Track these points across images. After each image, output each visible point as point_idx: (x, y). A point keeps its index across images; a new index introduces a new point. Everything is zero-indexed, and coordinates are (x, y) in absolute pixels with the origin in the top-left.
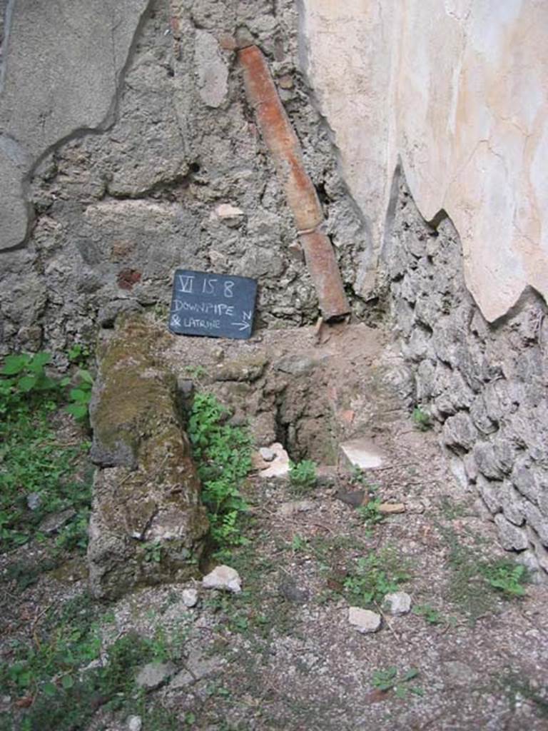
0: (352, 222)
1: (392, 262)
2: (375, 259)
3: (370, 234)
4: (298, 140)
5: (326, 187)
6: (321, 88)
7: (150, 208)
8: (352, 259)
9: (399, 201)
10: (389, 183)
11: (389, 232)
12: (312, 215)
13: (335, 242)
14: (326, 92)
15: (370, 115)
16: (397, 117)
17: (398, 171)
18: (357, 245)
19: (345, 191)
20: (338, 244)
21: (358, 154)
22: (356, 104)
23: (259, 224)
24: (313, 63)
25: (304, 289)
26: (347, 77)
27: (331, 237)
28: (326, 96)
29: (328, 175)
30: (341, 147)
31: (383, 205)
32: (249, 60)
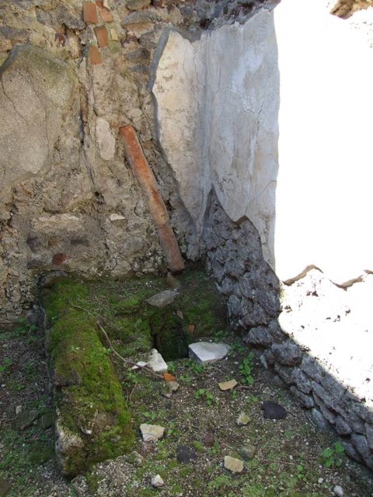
0: (185, 220)
1: (208, 241)
2: (198, 239)
3: (195, 226)
4: (154, 176)
5: (170, 202)
6: (167, 148)
7: (70, 218)
8: (185, 240)
9: (212, 208)
10: (206, 198)
11: (206, 224)
12: (163, 218)
13: (176, 231)
14: (170, 150)
15: (194, 162)
16: (210, 163)
17: (212, 192)
18: (188, 232)
19: (181, 203)
20: (177, 232)
21: (188, 183)
22: (187, 157)
23: (134, 224)
24: (163, 135)
25: (159, 258)
26: (181, 142)
27: (173, 229)
28: (170, 153)
29: (171, 195)
30: (179, 180)
31: (201, 210)
32: (127, 133)
